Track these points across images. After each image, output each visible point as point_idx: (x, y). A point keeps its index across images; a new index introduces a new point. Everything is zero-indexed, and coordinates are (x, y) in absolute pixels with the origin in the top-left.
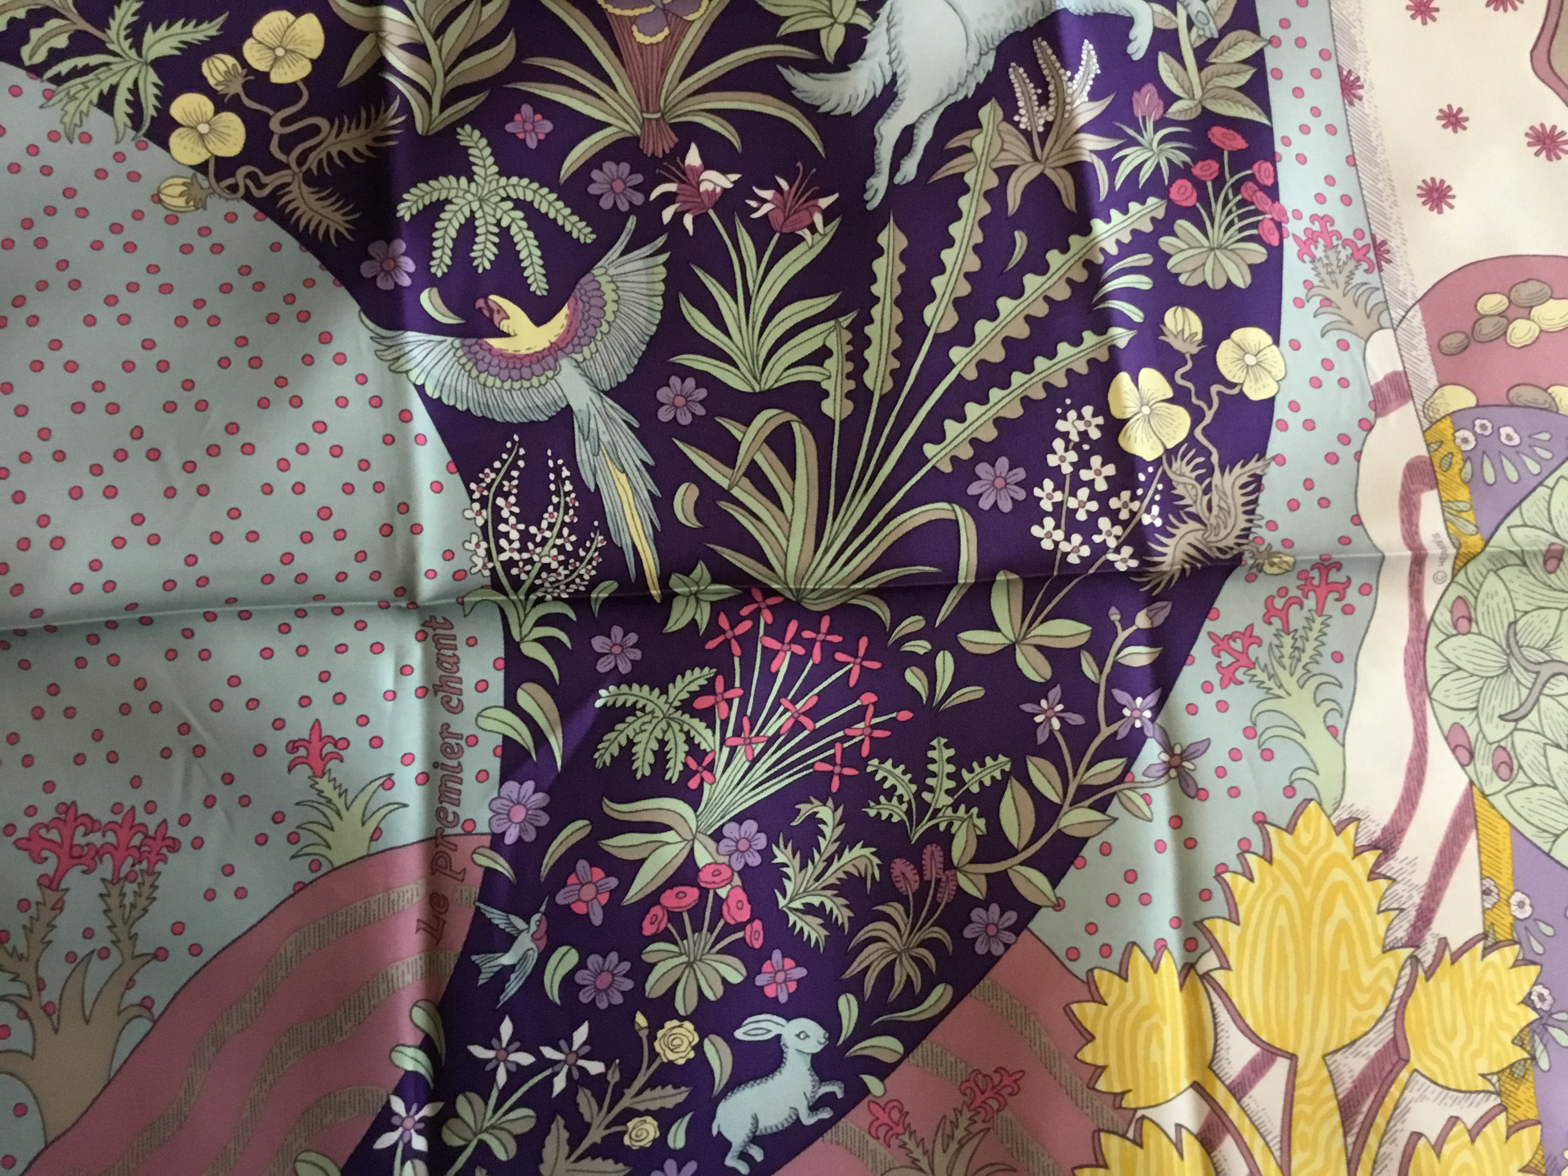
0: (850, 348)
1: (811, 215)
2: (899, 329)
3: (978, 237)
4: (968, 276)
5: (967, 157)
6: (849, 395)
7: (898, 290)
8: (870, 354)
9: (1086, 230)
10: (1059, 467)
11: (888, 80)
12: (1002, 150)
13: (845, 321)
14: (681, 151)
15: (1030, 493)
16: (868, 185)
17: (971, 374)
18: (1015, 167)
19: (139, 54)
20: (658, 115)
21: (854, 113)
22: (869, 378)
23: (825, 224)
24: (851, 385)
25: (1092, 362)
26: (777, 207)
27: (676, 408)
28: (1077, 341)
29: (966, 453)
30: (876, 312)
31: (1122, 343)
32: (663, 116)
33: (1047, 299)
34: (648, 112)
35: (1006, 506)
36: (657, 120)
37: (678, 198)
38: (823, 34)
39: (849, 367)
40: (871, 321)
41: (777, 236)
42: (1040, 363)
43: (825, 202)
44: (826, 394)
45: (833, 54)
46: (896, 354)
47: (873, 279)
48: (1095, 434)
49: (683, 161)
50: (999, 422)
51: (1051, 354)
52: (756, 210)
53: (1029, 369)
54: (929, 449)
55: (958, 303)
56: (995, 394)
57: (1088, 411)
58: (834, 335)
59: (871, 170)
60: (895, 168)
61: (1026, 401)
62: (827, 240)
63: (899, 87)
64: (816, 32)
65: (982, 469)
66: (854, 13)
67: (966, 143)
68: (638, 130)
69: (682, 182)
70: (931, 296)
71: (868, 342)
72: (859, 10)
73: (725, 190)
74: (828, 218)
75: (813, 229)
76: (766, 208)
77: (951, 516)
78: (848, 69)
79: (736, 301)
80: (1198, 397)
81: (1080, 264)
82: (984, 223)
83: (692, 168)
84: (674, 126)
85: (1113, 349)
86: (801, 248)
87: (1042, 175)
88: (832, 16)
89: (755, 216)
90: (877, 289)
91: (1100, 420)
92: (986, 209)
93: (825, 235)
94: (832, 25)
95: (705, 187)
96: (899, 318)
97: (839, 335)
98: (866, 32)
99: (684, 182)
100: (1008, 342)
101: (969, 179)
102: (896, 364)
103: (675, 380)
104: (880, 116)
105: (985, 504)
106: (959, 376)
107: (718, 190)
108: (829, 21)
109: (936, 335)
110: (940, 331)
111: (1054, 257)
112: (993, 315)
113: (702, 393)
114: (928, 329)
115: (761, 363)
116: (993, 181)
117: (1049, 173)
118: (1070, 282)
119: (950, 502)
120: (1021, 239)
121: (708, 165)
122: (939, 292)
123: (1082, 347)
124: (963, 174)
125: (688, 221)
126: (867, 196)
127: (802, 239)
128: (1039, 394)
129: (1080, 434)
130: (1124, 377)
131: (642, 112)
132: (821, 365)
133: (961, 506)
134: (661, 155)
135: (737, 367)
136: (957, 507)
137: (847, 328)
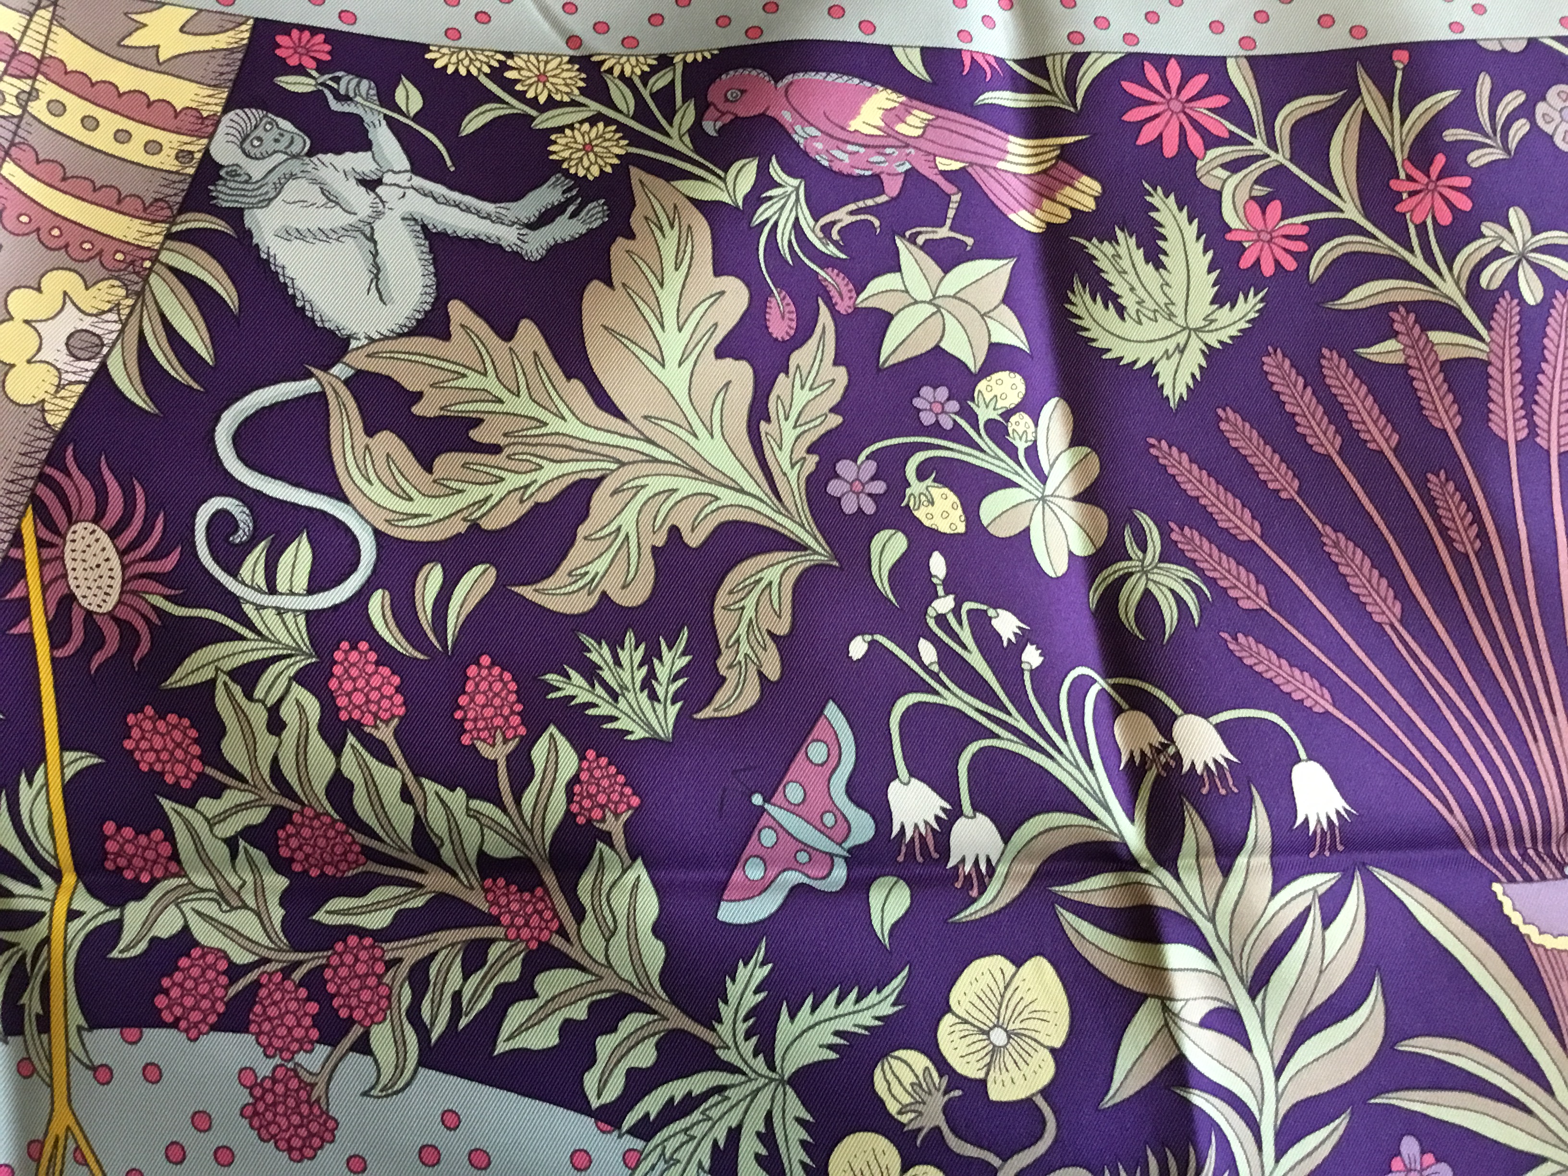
19: (771, 1065)
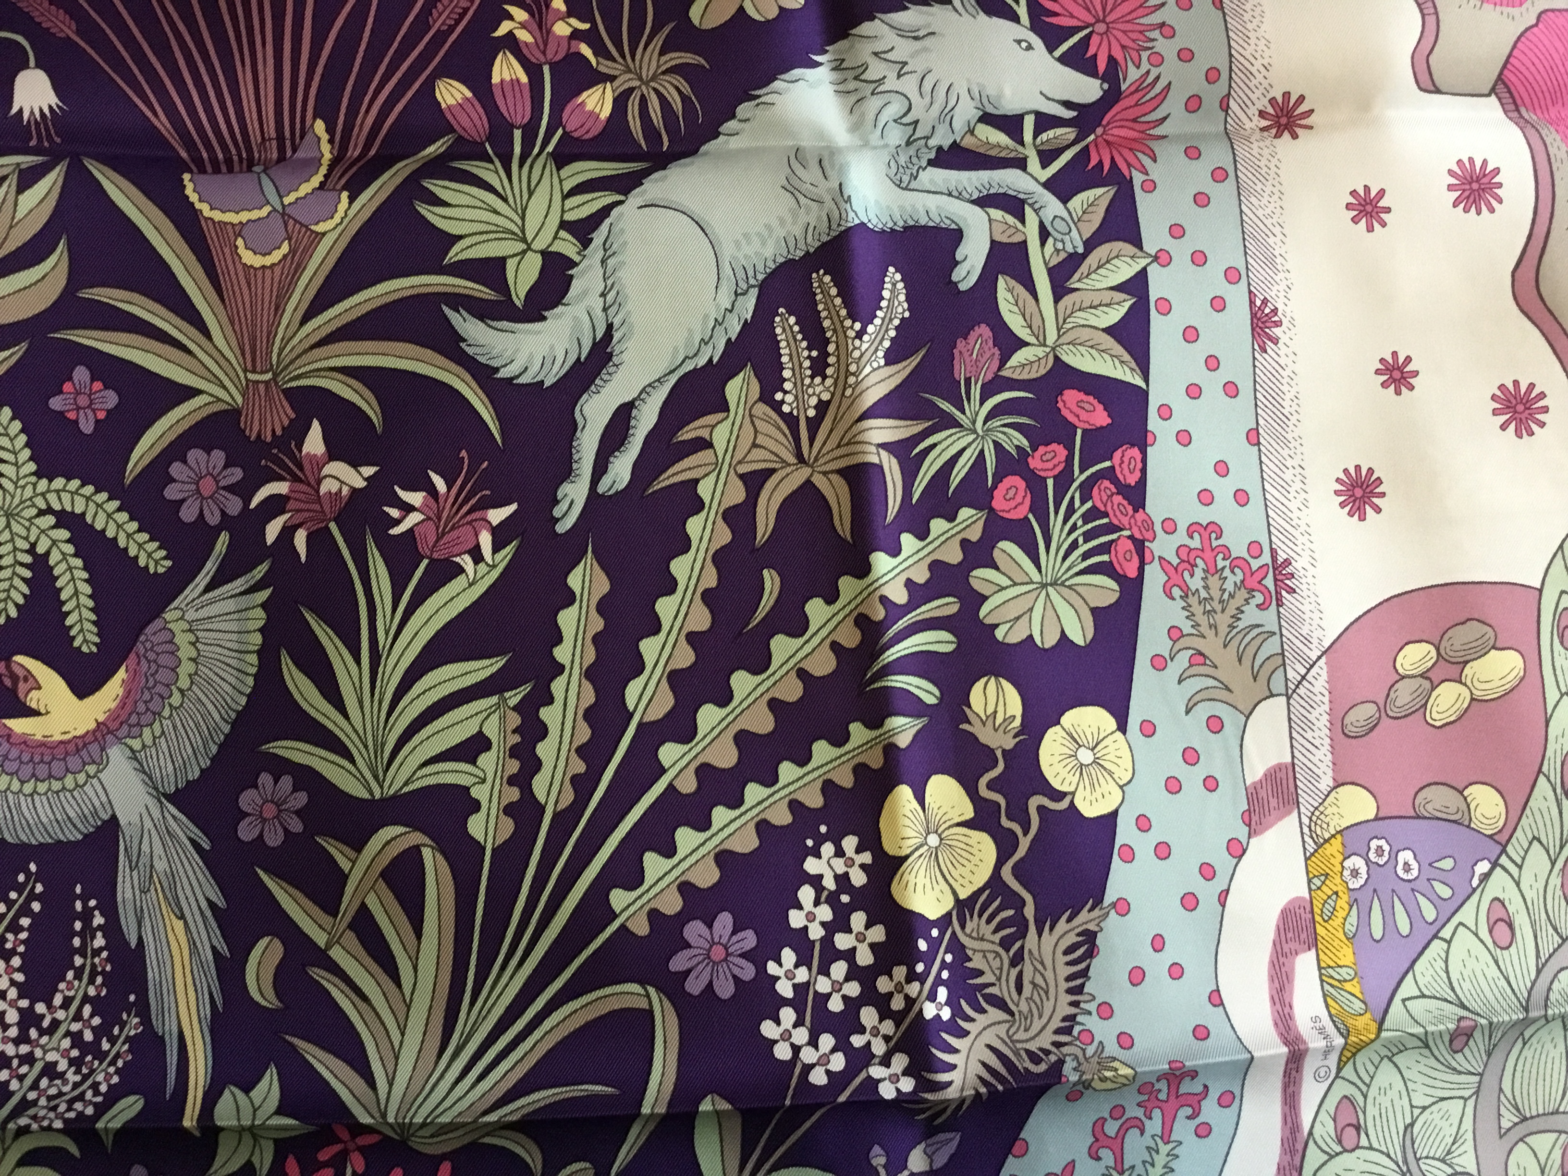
0: (516, 739)
1: (477, 536)
2: (589, 715)
3: (711, 579)
4: (692, 638)
5: (704, 456)
6: (509, 810)
7: (591, 656)
8: (545, 750)
9: (863, 570)
10: (806, 928)
11: (599, 336)
12: (755, 445)
13: (514, 697)
14: (299, 432)
15: (761, 969)
16: (560, 495)
17: (688, 785)
18: (772, 472)
20: (268, 376)
21: (547, 384)
22: (540, 785)
23: (496, 549)
24: (513, 794)
25: (860, 770)
26: (429, 518)
27: (264, 820)
28: (839, 739)
29: (672, 904)
30: (558, 686)
31: (903, 741)
32: (276, 375)
33: (802, 674)
34: (254, 371)
35: (725, 990)
36: (267, 383)
37: (291, 505)
38: (511, 265)
39: (514, 766)
40: (550, 701)
41: (425, 562)
42: (787, 771)
43: (497, 516)
44: (476, 806)
45: (522, 296)
46: (581, 751)
47: (559, 639)
48: (858, 878)
49: (300, 446)
50: (723, 858)
51: (803, 759)
52: (398, 522)
53: (770, 779)
54: (618, 898)
55: (675, 678)
56: (720, 815)
57: (850, 843)
58: (495, 718)
59: (566, 472)
60: (600, 468)
61: (763, 827)
62: (495, 574)
63: (616, 347)
64: (501, 262)
65: (694, 930)
66: (555, 237)
67: (704, 433)
68: (239, 400)
69: (295, 479)
70: (638, 667)
71: (543, 732)
72: (563, 234)
73: (354, 491)
74: (500, 538)
75: (477, 557)
76: (414, 518)
77: (643, 1004)
78: (544, 318)
79: (358, 661)
80: (1010, 818)
81: (850, 621)
82: (720, 558)
83: (312, 457)
84: (288, 393)
85: (890, 749)
86: (459, 583)
87: (808, 484)
88: (524, 240)
89: (396, 531)
90: (562, 654)
91: (866, 858)
92: (725, 536)
93: (494, 566)
94: (524, 252)
95: (328, 486)
96: (589, 697)
97: (503, 719)
98: (574, 264)
99: (300, 480)
100: (743, 739)
101: (704, 490)
102: (579, 767)
103: (265, 779)
104: (585, 388)
105: (694, 986)
106: (671, 787)
107: (345, 491)
108: (523, 246)
109: (640, 725)
110: (646, 719)
111: (816, 609)
112: (724, 698)
113: (301, 799)
114: (631, 715)
115: (387, 755)
116: (737, 494)
117: (819, 481)
118: (835, 647)
119: (642, 983)
120: (771, 581)
121: (332, 455)
122: (649, 658)
123: (848, 747)
124: (696, 481)
125: (300, 540)
126: (557, 512)
127: (461, 570)
128: (782, 817)
129: (837, 877)
130: (904, 793)
131: (245, 371)
132: (473, 762)
133: (659, 989)
134: (269, 439)
135: (353, 761)
136: (652, 990)
137: (515, 708)
